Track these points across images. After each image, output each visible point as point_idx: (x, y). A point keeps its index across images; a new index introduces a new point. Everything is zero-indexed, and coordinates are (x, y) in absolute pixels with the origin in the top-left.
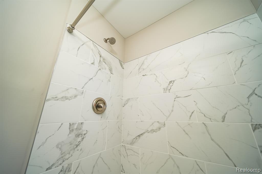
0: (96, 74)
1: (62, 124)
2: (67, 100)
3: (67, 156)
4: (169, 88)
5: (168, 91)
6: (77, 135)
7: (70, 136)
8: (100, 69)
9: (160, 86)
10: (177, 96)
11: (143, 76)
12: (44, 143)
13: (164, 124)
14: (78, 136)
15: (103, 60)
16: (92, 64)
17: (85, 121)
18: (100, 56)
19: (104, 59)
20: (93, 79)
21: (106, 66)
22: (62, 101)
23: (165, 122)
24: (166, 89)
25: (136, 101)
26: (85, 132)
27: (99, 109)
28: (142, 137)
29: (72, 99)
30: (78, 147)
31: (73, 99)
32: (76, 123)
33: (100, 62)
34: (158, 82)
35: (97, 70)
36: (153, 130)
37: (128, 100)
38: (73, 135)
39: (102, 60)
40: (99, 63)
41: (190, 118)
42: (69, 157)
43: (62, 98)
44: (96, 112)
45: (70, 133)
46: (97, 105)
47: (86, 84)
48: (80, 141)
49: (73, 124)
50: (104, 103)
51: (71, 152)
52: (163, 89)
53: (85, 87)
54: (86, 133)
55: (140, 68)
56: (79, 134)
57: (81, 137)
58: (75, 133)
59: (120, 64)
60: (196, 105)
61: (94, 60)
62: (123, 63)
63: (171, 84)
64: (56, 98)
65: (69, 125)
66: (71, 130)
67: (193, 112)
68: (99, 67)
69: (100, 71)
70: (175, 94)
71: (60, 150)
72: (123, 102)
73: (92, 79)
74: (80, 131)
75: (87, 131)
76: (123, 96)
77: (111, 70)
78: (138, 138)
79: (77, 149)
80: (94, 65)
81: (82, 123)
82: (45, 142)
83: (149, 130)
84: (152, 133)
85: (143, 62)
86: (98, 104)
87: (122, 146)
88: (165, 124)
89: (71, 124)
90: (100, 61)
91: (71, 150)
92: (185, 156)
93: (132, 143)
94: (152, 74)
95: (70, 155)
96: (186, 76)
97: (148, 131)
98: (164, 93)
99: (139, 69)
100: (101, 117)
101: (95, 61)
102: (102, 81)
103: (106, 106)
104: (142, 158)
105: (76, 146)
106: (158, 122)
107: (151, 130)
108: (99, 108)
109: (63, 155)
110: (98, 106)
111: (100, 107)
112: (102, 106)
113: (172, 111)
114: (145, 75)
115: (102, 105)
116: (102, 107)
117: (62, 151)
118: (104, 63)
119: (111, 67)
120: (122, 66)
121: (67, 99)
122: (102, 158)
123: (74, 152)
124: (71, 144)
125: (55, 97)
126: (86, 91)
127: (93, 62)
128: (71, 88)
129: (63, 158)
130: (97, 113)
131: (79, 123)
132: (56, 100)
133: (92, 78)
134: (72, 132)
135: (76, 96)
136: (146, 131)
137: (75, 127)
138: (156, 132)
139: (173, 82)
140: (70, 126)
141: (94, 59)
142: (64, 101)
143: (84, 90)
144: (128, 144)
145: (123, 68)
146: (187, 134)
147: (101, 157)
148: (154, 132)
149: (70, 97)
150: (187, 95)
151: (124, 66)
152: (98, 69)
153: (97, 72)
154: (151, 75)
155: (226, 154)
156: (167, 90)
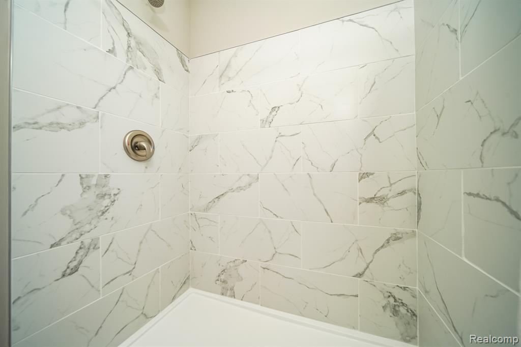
0: (124, 78)
1: (63, 175)
2: (63, 130)
3: (87, 228)
4: (270, 120)
5: (267, 126)
6: (100, 195)
7: (85, 196)
8: (131, 68)
9: (257, 115)
10: (280, 133)
11: (228, 92)
12: (34, 206)
13: (256, 177)
14: (103, 196)
15: (135, 46)
16: (109, 51)
17: (113, 172)
18: (128, 33)
19: (138, 43)
20: (117, 88)
21: (145, 60)
22: (50, 131)
23: (258, 175)
24: (265, 122)
25: (214, 140)
26: (116, 192)
27: (139, 152)
28: (222, 199)
29: (73, 129)
30: (104, 214)
31: (77, 128)
32: (93, 176)
33: (130, 49)
34: (254, 108)
35: (126, 69)
36: (240, 187)
37: (200, 138)
38: (91, 196)
39: (133, 44)
40: (128, 51)
41: (293, 168)
42: (91, 230)
43: (50, 124)
44: (134, 158)
45: (84, 191)
46: (133, 144)
47: (102, 98)
48: (108, 206)
49: (87, 176)
50: (150, 142)
51: (94, 222)
52: (261, 120)
53: (100, 104)
54: (118, 193)
55: (222, 74)
56: (104, 193)
57: (110, 198)
58: (95, 192)
59: (178, 60)
60: (304, 148)
61: (113, 44)
62: (186, 59)
63: (274, 113)
64: (34, 124)
65: (79, 177)
66: (85, 186)
67: (298, 159)
68: (127, 61)
69: (131, 71)
70: (278, 131)
71: (71, 219)
72: (190, 143)
73: (114, 88)
74: (105, 189)
75: (119, 189)
76: (188, 131)
77: (158, 72)
78: (216, 200)
79: (105, 218)
80: (115, 55)
81: (106, 176)
82: (36, 205)
83: (235, 188)
84: (239, 192)
85: (229, 62)
86: (137, 143)
87: (190, 214)
88: (258, 178)
89: (84, 176)
90: (129, 47)
91: (92, 219)
92: (280, 217)
93: (207, 209)
94: (243, 91)
95: (93, 226)
96: (298, 100)
97: (232, 189)
98: (262, 127)
99: (221, 76)
100: (146, 167)
101: (115, 45)
102: (140, 96)
103: (154, 148)
104: (222, 228)
105: (101, 213)
106: (248, 175)
107: (237, 188)
108: (139, 150)
109: (77, 226)
110: (137, 147)
111: (142, 148)
112: (146, 147)
113: (271, 157)
114: (231, 90)
115: (144, 144)
116: (145, 149)
117: (74, 220)
118: (139, 53)
119: (159, 65)
120: (184, 65)
121: (63, 128)
122: (154, 231)
123: (98, 222)
124: (90, 210)
125: (31, 121)
126: (103, 115)
127: (111, 49)
128: (68, 104)
129: (80, 230)
130: (136, 159)
131: (99, 175)
132: (37, 129)
133: (113, 86)
134: (88, 189)
135: (82, 124)
136: (230, 190)
137: (94, 182)
138: (244, 190)
139: (276, 109)
140: (81, 180)
141: (113, 40)
142: (57, 131)
143: (100, 112)
144: (200, 211)
145: (187, 71)
146: (286, 190)
147: (152, 230)
148: (242, 191)
149: (70, 125)
150: (294, 133)
151: (190, 66)
152: (127, 67)
153: (125, 74)
154: (241, 92)
155: (326, 210)
156: (267, 122)
